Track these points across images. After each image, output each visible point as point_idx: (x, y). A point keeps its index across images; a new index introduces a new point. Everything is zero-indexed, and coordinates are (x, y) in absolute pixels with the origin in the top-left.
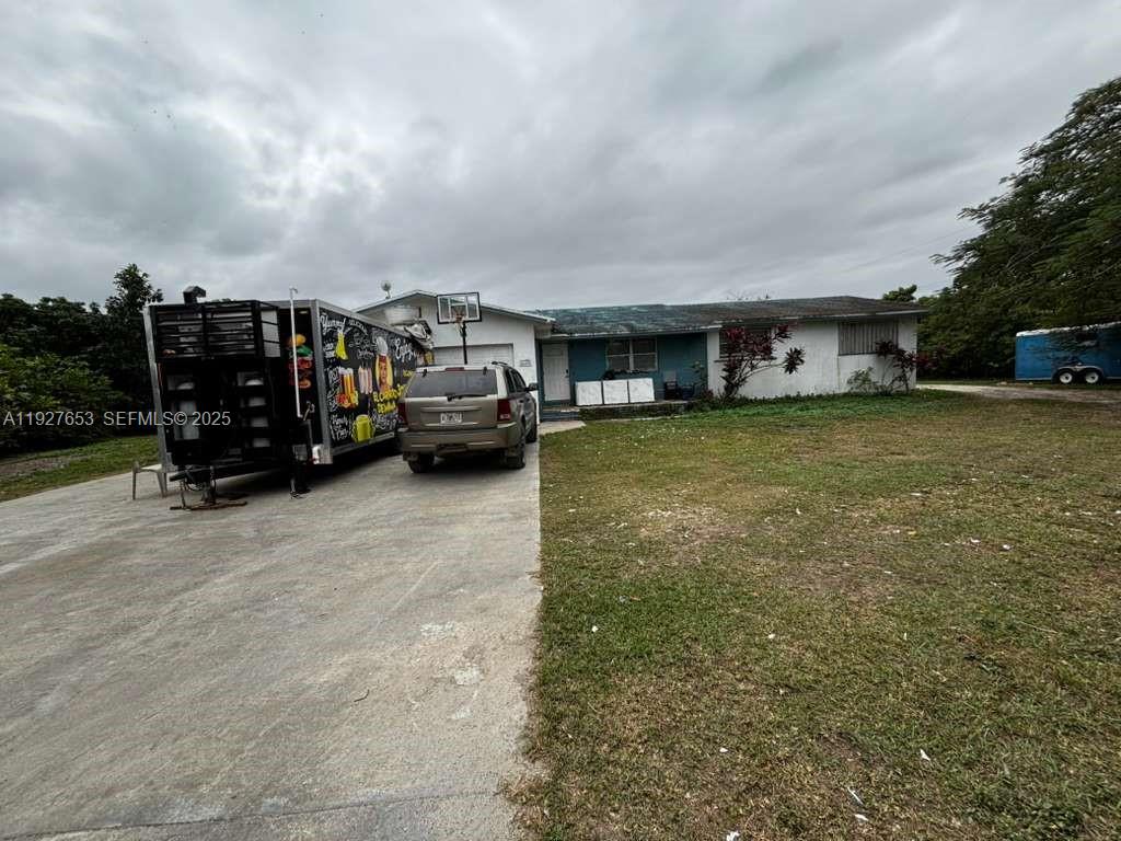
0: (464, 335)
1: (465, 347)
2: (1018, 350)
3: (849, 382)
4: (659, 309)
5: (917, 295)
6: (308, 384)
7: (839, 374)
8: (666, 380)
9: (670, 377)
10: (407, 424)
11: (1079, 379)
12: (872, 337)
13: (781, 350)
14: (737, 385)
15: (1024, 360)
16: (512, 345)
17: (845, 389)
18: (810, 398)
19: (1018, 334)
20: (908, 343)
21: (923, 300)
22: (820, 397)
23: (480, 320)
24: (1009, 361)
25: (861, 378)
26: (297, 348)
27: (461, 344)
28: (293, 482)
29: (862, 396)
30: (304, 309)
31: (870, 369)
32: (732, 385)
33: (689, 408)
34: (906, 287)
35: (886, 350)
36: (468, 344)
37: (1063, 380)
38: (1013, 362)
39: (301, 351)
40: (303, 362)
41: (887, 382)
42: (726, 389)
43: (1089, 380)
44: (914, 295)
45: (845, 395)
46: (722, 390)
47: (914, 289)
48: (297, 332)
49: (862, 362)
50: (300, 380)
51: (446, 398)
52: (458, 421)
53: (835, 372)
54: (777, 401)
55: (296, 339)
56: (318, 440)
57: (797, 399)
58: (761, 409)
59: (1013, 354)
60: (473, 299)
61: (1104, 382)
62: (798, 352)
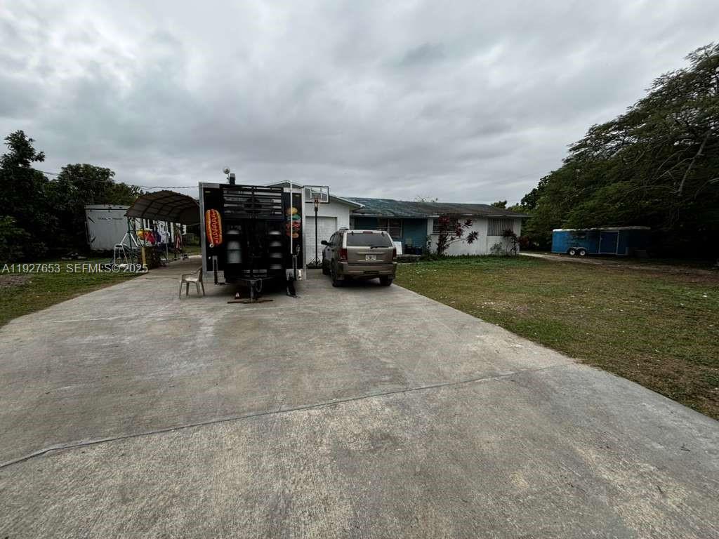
0: (316, 209)
1: (316, 217)
2: (554, 239)
3: (491, 249)
4: (392, 203)
5: (507, 206)
6: (297, 235)
7: (487, 244)
8: (406, 243)
9: (409, 242)
10: (347, 259)
11: (577, 254)
12: (502, 227)
13: (467, 232)
14: (445, 248)
15: (556, 243)
16: (336, 218)
17: (489, 253)
18: (473, 257)
19: (554, 230)
20: (517, 231)
21: (510, 209)
22: (478, 256)
23: (328, 203)
24: (548, 243)
25: (497, 247)
26: (293, 215)
27: (314, 215)
28: (288, 289)
29: (497, 256)
30: (298, 194)
31: (501, 243)
32: (441, 247)
33: (422, 259)
34: (503, 201)
35: (508, 234)
36: (318, 215)
37: (571, 254)
38: (551, 244)
39: (294, 217)
40: (295, 223)
41: (509, 251)
42: (438, 249)
43: (582, 254)
44: (506, 205)
45: (490, 256)
46: (436, 250)
47: (505, 203)
48: (293, 207)
49: (496, 240)
50: (293, 233)
51: (369, 247)
52: (374, 259)
53: (485, 244)
54: (458, 257)
55: (293, 210)
56: (300, 266)
57: (468, 257)
58: (458, 261)
59: (551, 239)
60: (325, 191)
61: (587, 256)
62: (476, 234)
